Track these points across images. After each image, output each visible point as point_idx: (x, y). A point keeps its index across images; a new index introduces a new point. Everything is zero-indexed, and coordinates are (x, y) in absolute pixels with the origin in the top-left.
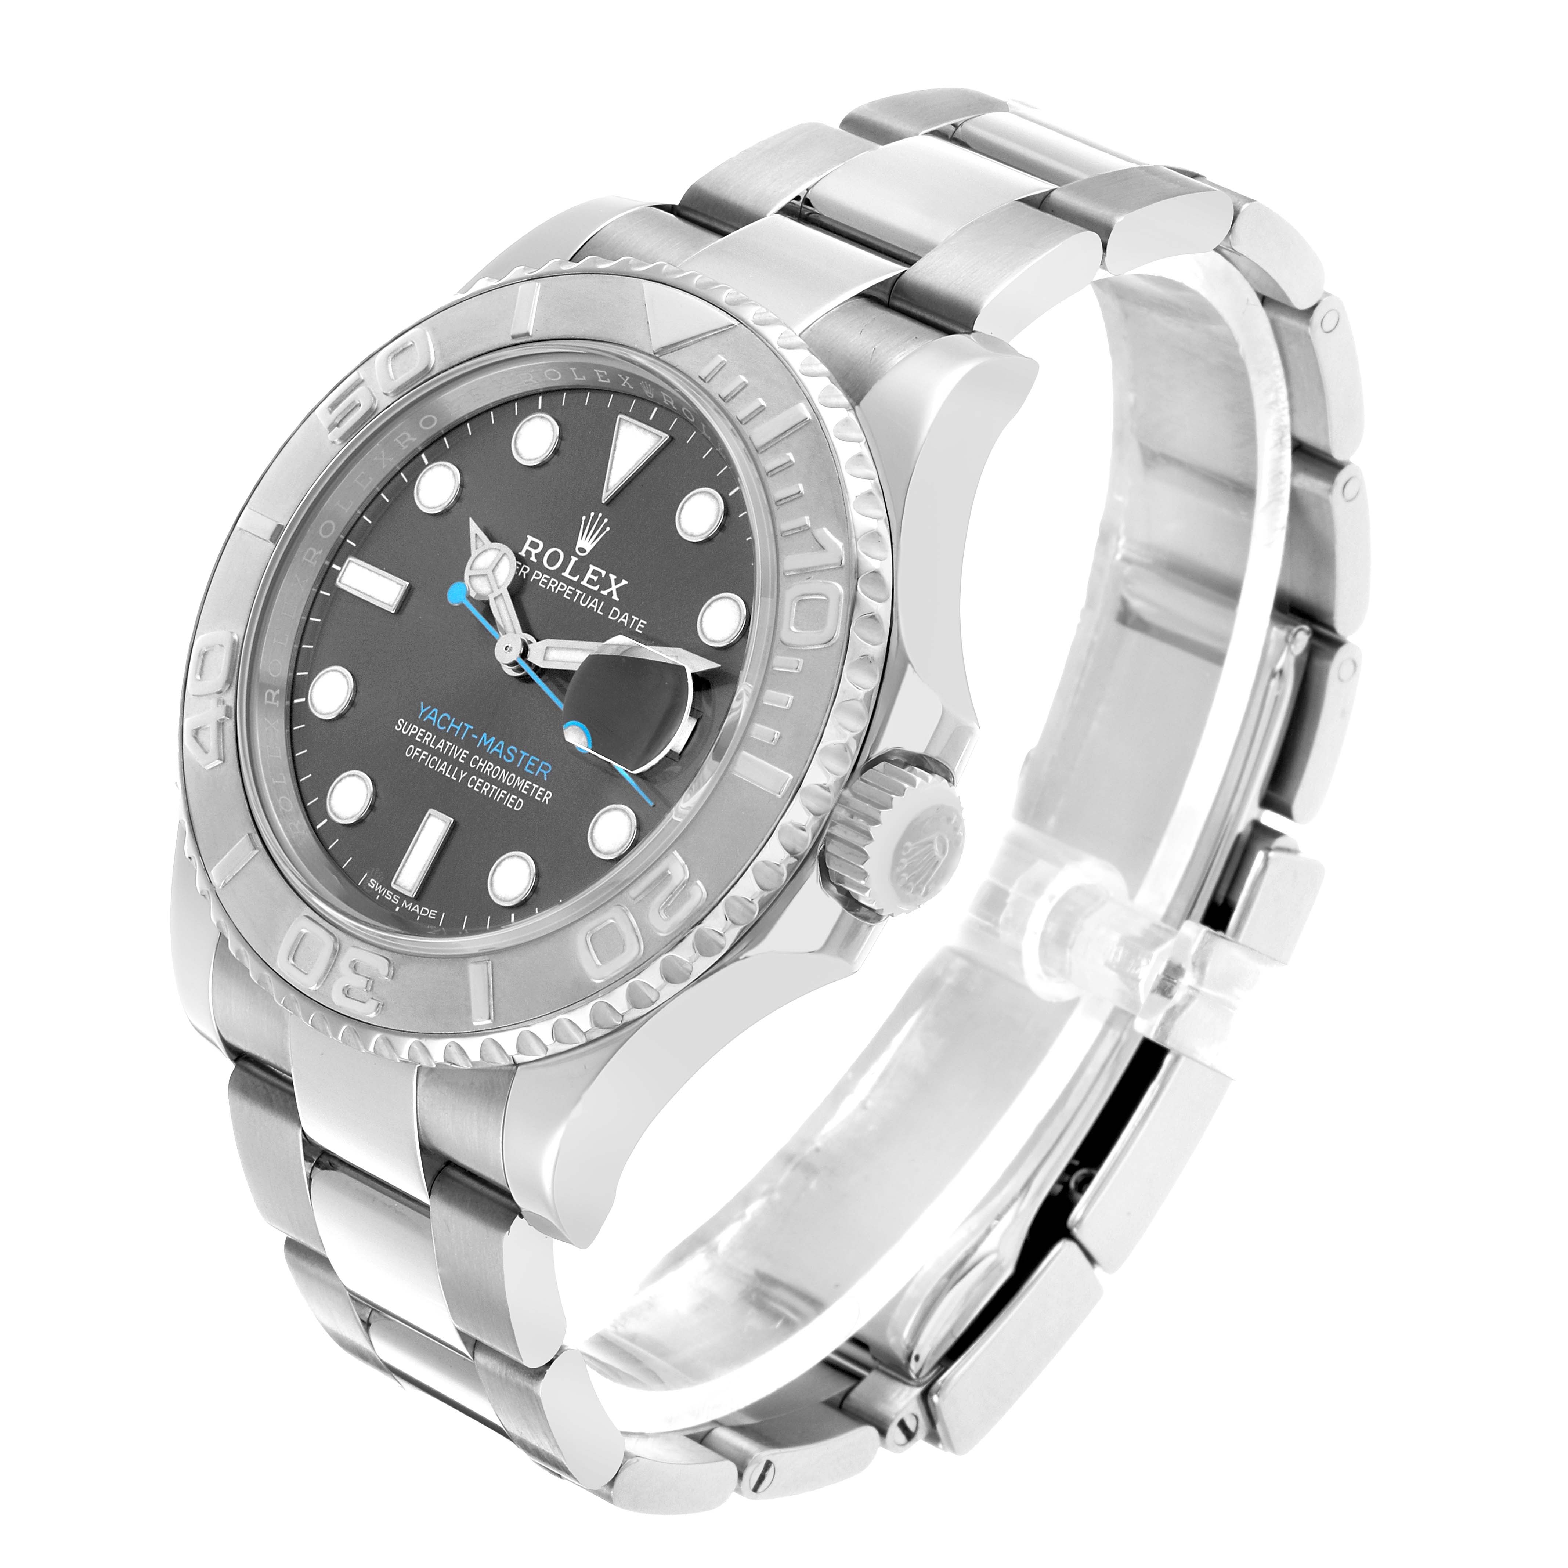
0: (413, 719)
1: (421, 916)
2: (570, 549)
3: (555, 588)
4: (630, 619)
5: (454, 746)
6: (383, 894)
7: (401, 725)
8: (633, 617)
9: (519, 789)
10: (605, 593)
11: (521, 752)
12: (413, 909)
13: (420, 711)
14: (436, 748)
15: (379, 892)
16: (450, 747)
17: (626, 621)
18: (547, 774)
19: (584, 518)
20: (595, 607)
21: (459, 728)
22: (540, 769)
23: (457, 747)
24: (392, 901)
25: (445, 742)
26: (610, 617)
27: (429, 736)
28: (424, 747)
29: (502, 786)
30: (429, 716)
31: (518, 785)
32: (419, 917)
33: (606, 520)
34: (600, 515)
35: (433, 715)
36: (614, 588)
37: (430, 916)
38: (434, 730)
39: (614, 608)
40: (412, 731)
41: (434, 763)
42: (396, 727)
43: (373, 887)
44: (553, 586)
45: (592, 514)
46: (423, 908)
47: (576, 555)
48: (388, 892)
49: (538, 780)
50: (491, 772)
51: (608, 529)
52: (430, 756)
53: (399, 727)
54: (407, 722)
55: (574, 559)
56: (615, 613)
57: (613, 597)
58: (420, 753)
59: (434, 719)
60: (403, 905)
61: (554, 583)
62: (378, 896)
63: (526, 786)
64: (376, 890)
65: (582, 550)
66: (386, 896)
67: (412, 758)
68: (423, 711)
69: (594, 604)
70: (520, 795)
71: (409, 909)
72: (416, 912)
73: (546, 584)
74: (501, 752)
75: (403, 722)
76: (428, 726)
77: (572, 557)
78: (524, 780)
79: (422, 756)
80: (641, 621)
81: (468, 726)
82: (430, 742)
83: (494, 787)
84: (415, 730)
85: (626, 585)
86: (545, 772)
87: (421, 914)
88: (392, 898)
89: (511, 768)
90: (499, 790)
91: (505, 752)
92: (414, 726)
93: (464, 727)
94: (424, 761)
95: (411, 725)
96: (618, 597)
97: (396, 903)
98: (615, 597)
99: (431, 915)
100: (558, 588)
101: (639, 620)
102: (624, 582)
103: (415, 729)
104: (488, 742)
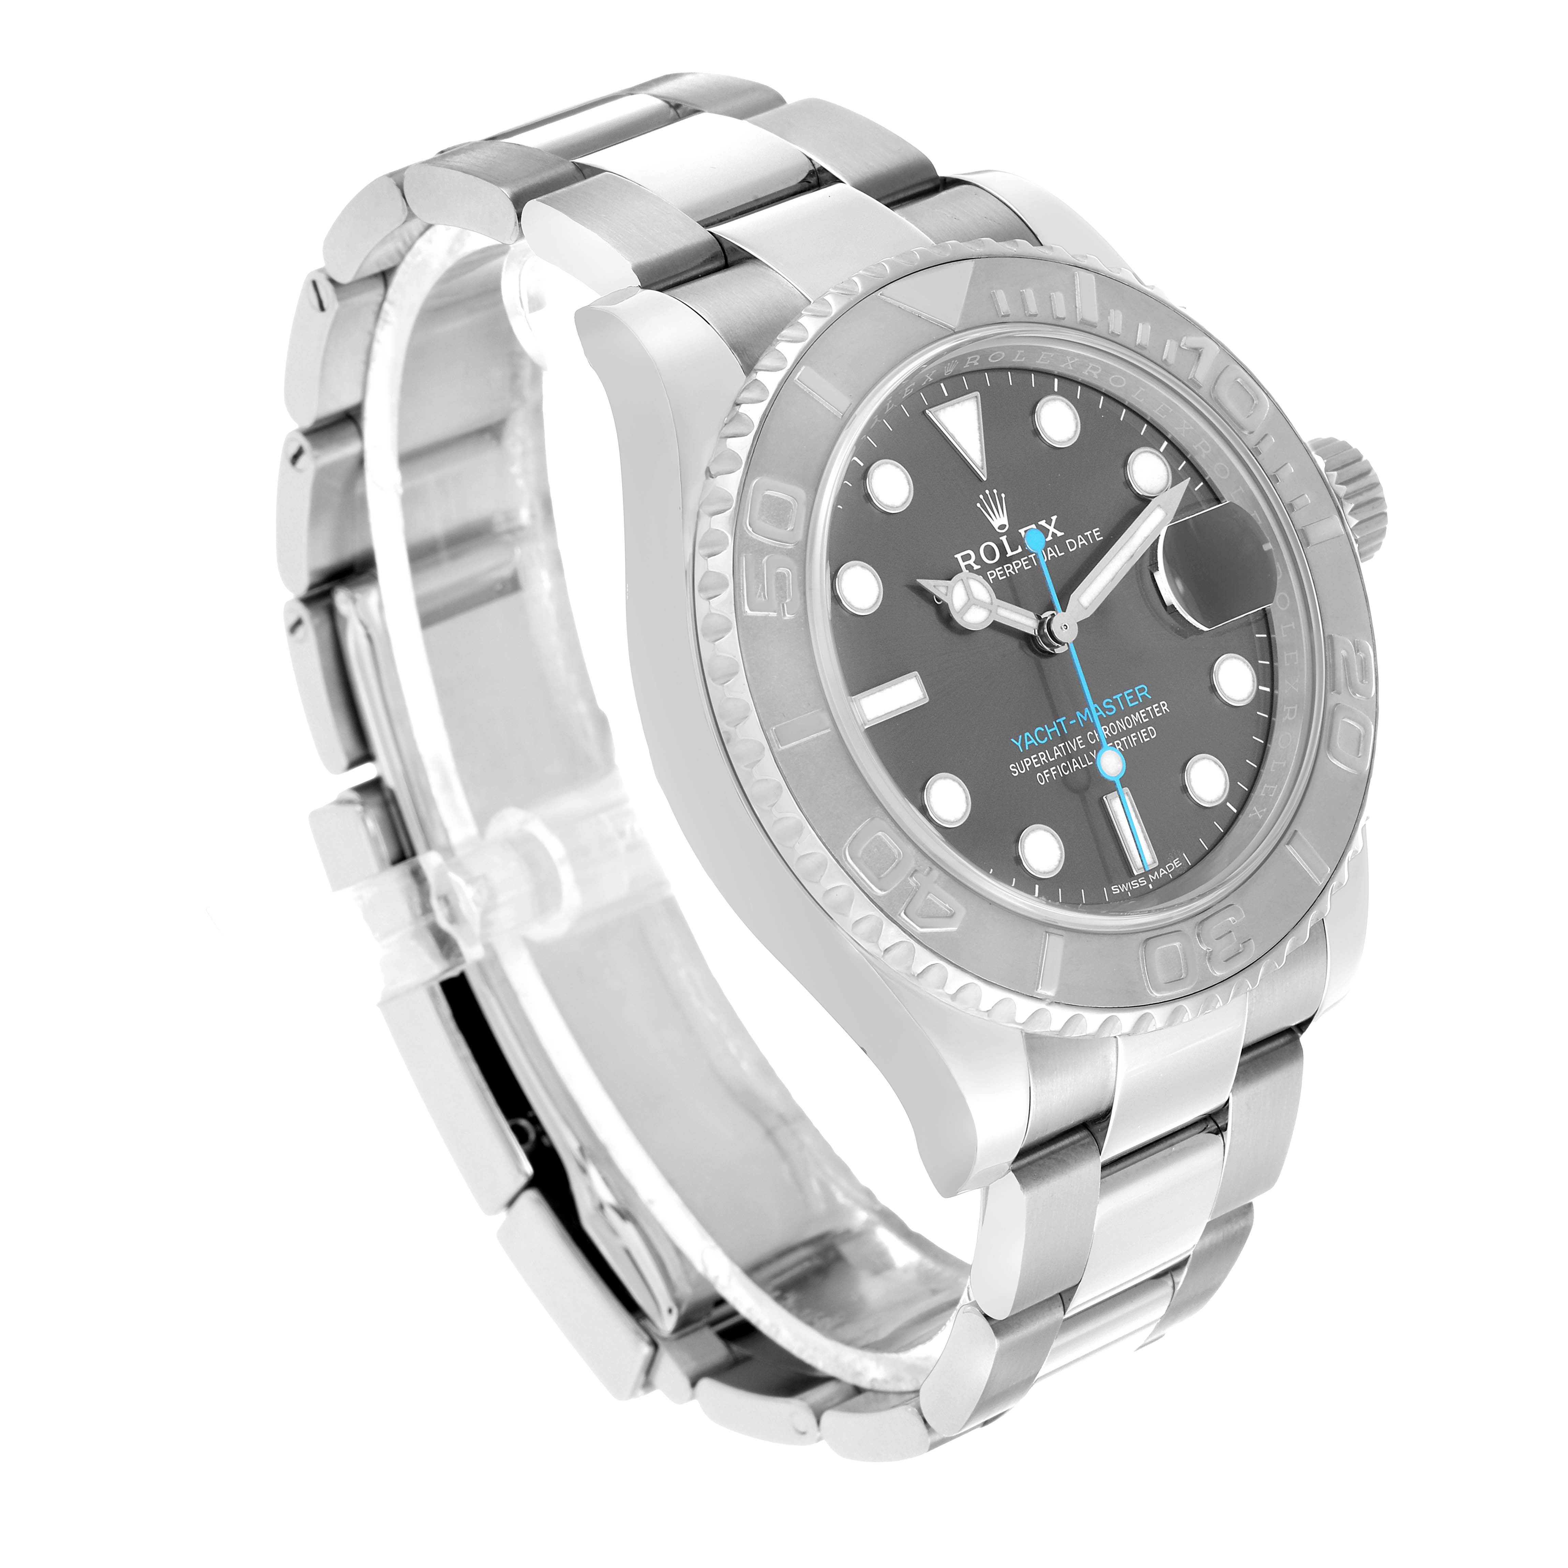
0: (1018, 757)
1: (1170, 873)
2: (994, 535)
4: (1086, 538)
5: (1066, 743)
6: (1131, 889)
7: (1015, 770)
8: (1086, 534)
9: (1141, 722)
10: (1050, 538)
11: (1114, 697)
12: (1161, 874)
13: (1018, 746)
14: (1056, 758)
15: (1127, 890)
16: (1065, 746)
17: (1084, 542)
18: (1147, 693)
19: (979, 505)
20: (1054, 554)
21: (1056, 728)
22: (1139, 695)
23: (1069, 742)
24: (1141, 885)
25: (1058, 747)
26: (1071, 550)
27: (1042, 756)
28: (1048, 766)
29: (1128, 732)
30: (1027, 743)
31: (1137, 720)
32: (1170, 875)
33: (995, 491)
34: (987, 492)
35: (1029, 739)
36: (1052, 529)
37: (1177, 867)
38: (1041, 748)
39: (1067, 541)
40: (1027, 765)
41: (1066, 768)
42: (1013, 774)
43: (1119, 892)
45: (981, 497)
46: (1167, 866)
47: (1003, 534)
48: (1132, 882)
49: (1146, 702)
50: (1110, 732)
51: (1003, 495)
52: (1058, 766)
53: (1015, 772)
54: (1017, 764)
55: (1004, 539)
56: (1071, 544)
57: (1058, 536)
58: (1050, 772)
59: (1033, 741)
60: (1152, 881)
61: (1008, 568)
62: (1129, 893)
63: (1143, 716)
64: (1123, 891)
65: (1002, 527)
66: (1134, 887)
67: (1048, 781)
68: (1019, 744)
69: (1051, 553)
70: (1145, 725)
71: (1158, 878)
72: (1165, 874)
73: (1005, 574)
74: (1101, 712)
75: (1015, 766)
76: (1034, 749)
77: (1001, 538)
78: (1137, 714)
79: (1053, 773)
80: (1094, 531)
81: (1061, 720)
82: (1047, 758)
83: (1123, 739)
84: (1027, 763)
85: (1057, 518)
86: (1145, 693)
87: (1169, 871)
88: (1139, 884)
89: (1119, 715)
90: (1128, 737)
91: (1104, 710)
92: (1025, 760)
93: (1059, 724)
94: (1057, 775)
95: (1021, 762)
96: (1062, 532)
97: (1146, 883)
98: (1059, 534)
99: (1177, 865)
100: (1016, 568)
101: (1092, 531)
102: (1054, 518)
103: (1028, 762)
104: (1086, 715)
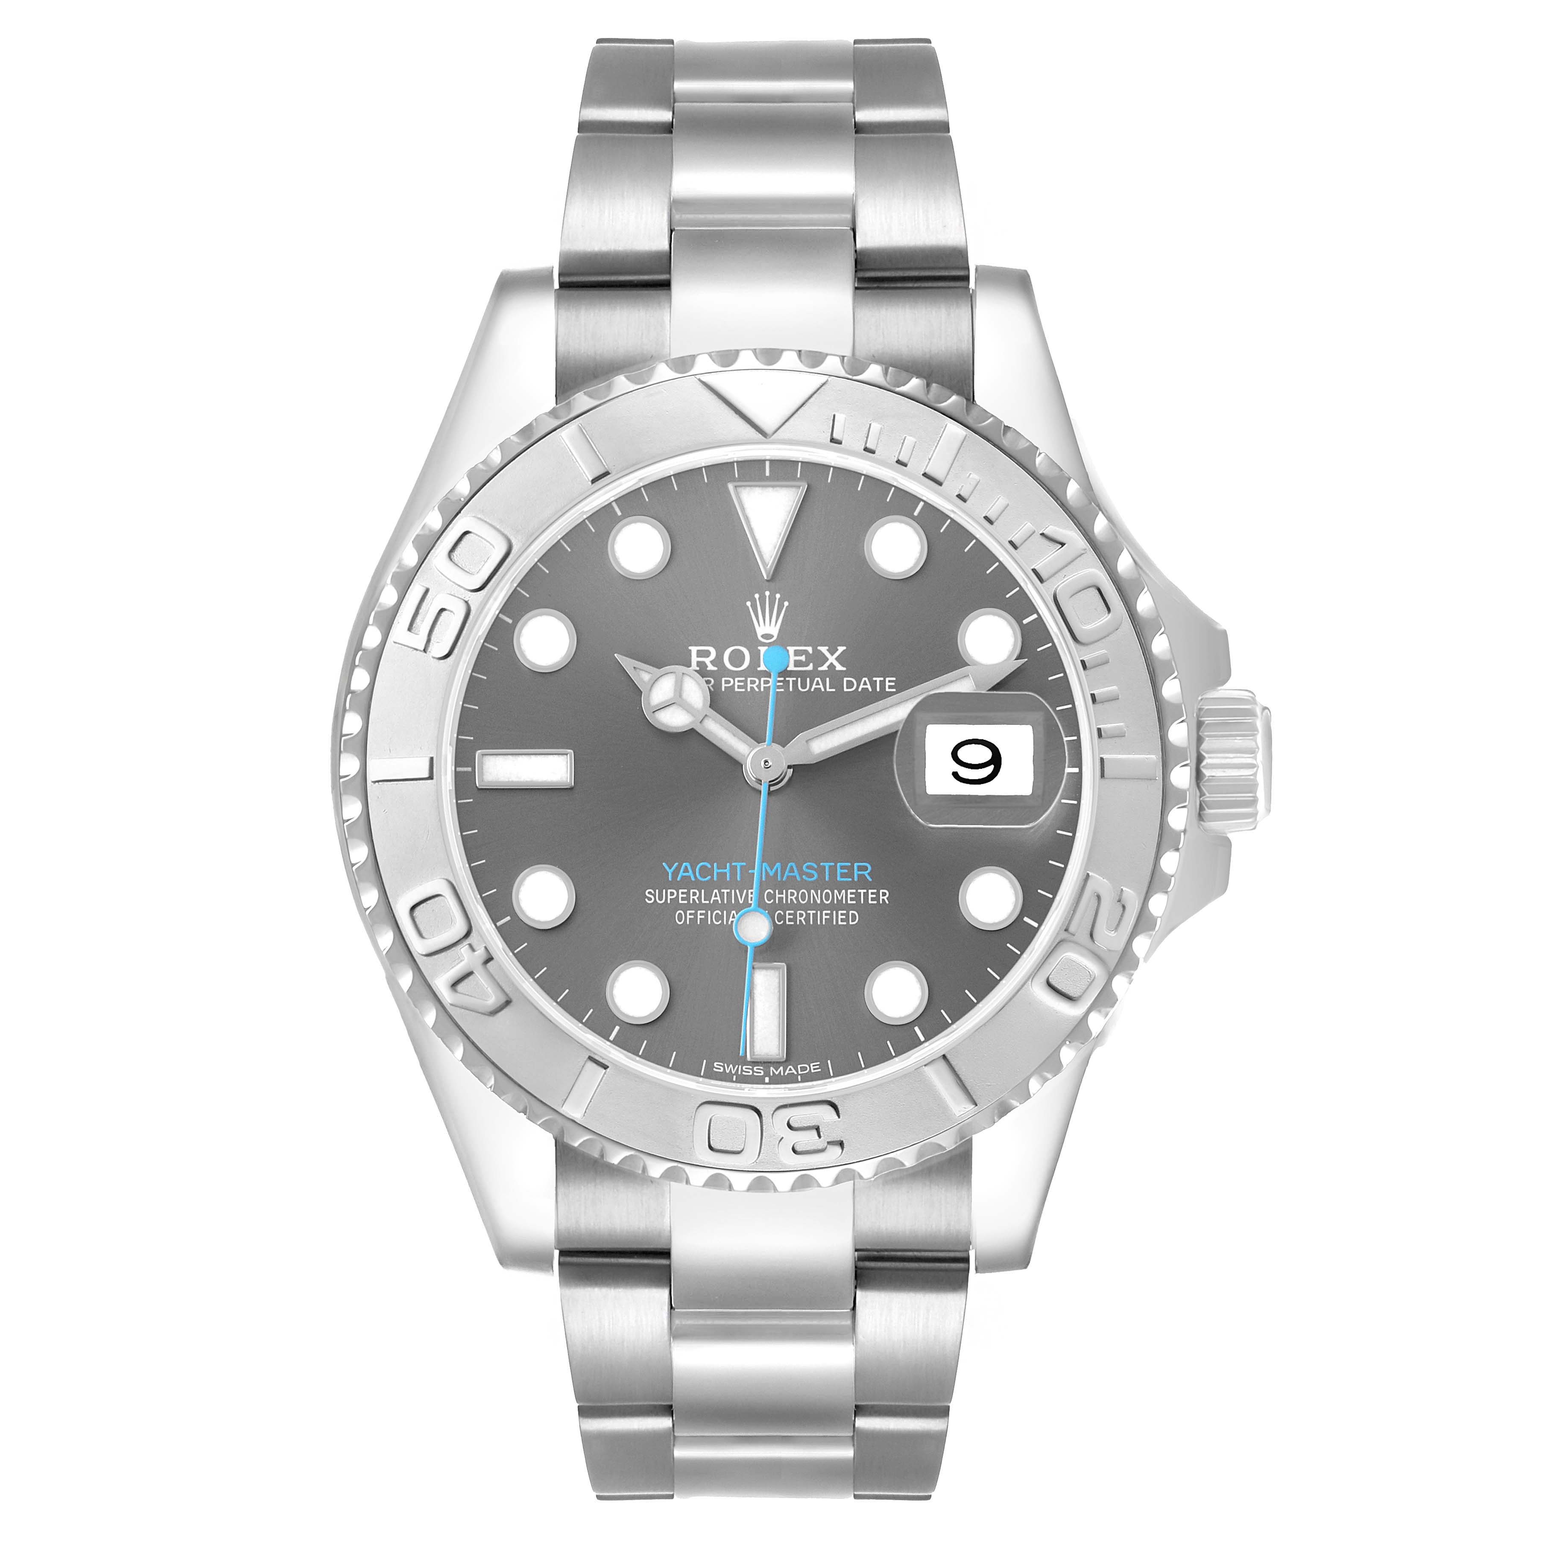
0: (663, 884)
1: (800, 1075)
2: (753, 643)
3: (759, 686)
4: (873, 684)
5: (733, 891)
6: (739, 1073)
7: (651, 896)
8: (875, 679)
9: (844, 902)
10: (824, 668)
11: (822, 864)
12: (787, 1072)
13: (668, 873)
14: (712, 902)
15: (733, 1072)
16: (729, 894)
17: (868, 687)
18: (869, 874)
19: (749, 604)
20: (821, 686)
21: (727, 870)
22: (856, 873)
23: (737, 891)
24: (755, 1074)
25: (720, 892)
26: (845, 690)
27: (694, 894)
28: (696, 907)
29: (822, 907)
30: (681, 874)
31: (840, 898)
32: (799, 1077)
33: (778, 597)
34: (767, 594)
35: (686, 870)
36: (832, 660)
37: (813, 1071)
38: (698, 885)
39: (846, 679)
40: (669, 897)
41: (719, 918)
42: (646, 900)
43: (722, 1070)
44: (754, 686)
45: (757, 597)
46: (799, 1066)
47: (764, 644)
48: (744, 1067)
49: (863, 883)
50: (797, 898)
51: (786, 605)
52: (709, 912)
53: (650, 899)
54: (657, 890)
55: (762, 649)
56: (850, 685)
57: (837, 669)
58: (695, 915)
59: (690, 873)
60: (771, 1074)
61: (753, 682)
62: (735, 1077)
63: (849, 896)
64: (728, 1072)
65: (767, 636)
66: (744, 1073)
67: (688, 923)
68: (670, 871)
69: (818, 684)
70: (848, 907)
71: (782, 1074)
72: (793, 1073)
73: (745, 687)
74: (796, 874)
75: (653, 892)
76: (686, 883)
77: (759, 648)
78: (844, 891)
79: (699, 917)
80: (887, 680)
81: (739, 865)
82: (700, 898)
83: (811, 912)
84: (670, 895)
85: (844, 651)
86: (866, 873)
87: (800, 1073)
88: (753, 1072)
89: (819, 886)
90: (819, 912)
91: (802, 872)
92: (669, 891)
93: (733, 869)
94: (704, 921)
95: (664, 891)
96: (843, 667)
97: (762, 1074)
98: (839, 667)
99: (814, 1069)
100: (762, 686)
101: (884, 680)
102: (841, 649)
103: (672, 894)
104: (774, 870)
